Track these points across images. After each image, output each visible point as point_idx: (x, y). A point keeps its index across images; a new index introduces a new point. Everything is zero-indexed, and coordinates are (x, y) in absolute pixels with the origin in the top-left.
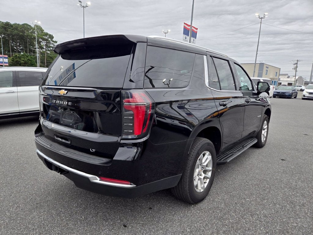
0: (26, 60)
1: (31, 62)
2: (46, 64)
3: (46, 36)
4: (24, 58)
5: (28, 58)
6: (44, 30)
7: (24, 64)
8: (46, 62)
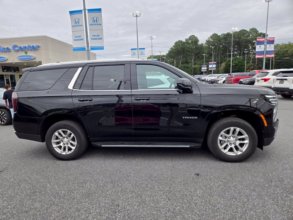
0: (237, 62)
1: (241, 64)
2: (256, 64)
3: (260, 36)
4: (236, 61)
5: (239, 61)
6: (258, 31)
7: (235, 66)
8: (257, 61)
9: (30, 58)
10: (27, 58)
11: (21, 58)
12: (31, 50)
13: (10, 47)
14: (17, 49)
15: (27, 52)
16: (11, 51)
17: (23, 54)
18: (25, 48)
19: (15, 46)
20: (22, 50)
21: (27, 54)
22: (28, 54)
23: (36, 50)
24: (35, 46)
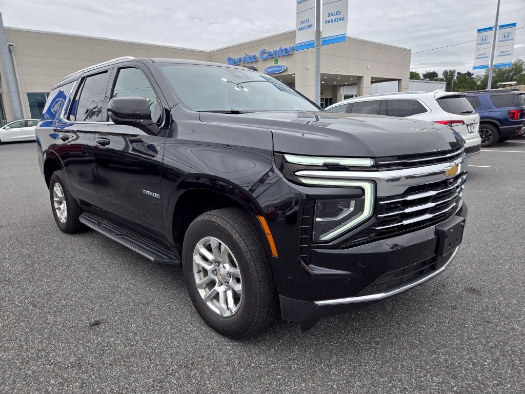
9: (280, 70)
10: (277, 71)
11: (269, 70)
12: (284, 56)
13: (258, 55)
14: (265, 56)
15: (277, 60)
16: (257, 61)
17: (272, 63)
18: (276, 53)
19: (264, 52)
20: (271, 57)
21: (277, 63)
22: (279, 64)
23: (289, 55)
24: (289, 48)
